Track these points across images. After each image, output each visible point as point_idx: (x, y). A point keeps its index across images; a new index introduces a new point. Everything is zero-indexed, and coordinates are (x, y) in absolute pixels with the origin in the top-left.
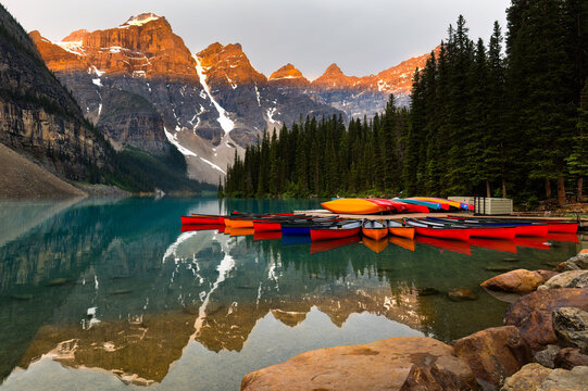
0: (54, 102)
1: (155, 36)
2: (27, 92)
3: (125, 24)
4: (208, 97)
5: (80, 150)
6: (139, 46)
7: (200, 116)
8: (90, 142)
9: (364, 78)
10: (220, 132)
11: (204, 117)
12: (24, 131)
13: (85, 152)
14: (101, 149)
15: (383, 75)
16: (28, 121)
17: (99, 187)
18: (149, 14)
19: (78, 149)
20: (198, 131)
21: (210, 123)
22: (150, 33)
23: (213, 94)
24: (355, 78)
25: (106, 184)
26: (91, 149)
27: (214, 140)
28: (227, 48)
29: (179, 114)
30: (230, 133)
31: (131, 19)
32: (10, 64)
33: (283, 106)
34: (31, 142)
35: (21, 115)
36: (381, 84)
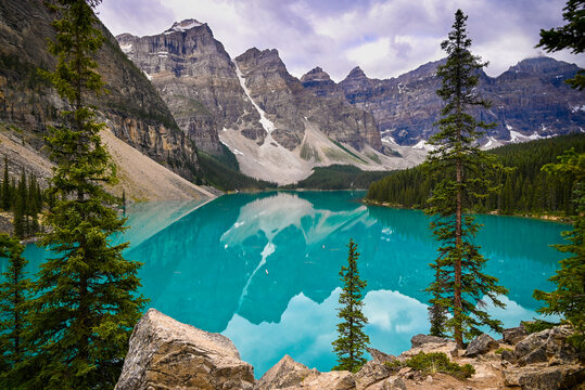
1: (199, 43)
2: (149, 110)
3: (170, 30)
4: (249, 100)
5: (186, 157)
6: (184, 51)
7: (244, 118)
9: (386, 81)
10: (263, 132)
11: (247, 119)
12: (151, 143)
15: (404, 77)
16: (152, 135)
18: (191, 20)
19: (184, 156)
20: (243, 132)
21: (254, 124)
22: (194, 38)
23: (253, 97)
24: (377, 81)
26: (191, 155)
27: (258, 140)
28: (264, 53)
29: (225, 116)
30: (272, 134)
31: (175, 24)
32: (136, 87)
34: (156, 152)
35: (147, 130)
36: (401, 86)
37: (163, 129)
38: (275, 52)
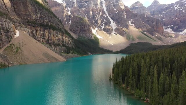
0: (55, 26)
2: (46, 23)
4: (107, 16)
5: (64, 42)
7: (104, 23)
8: (67, 39)
9: (168, 5)
12: (46, 37)
13: (65, 43)
14: (70, 41)
15: (177, 3)
16: (47, 33)
17: (70, 54)
19: (63, 42)
20: (103, 29)
21: (108, 26)
23: (109, 15)
24: (165, 5)
25: (72, 53)
26: (67, 41)
27: (109, 32)
29: (97, 23)
30: (115, 29)
32: (40, 14)
34: (48, 41)
35: (45, 32)
36: (176, 7)
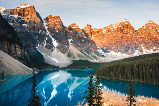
1: (30, 12)
2: (12, 39)
3: (19, 7)
4: (48, 34)
6: (24, 15)
8: (27, 54)
9: (99, 29)
10: (53, 46)
11: (47, 41)
12: (12, 51)
15: (105, 28)
16: (13, 48)
20: (45, 46)
21: (50, 44)
22: (28, 11)
23: (50, 33)
24: (96, 29)
27: (51, 50)
28: (54, 17)
29: (39, 40)
30: (57, 47)
31: (21, 5)
32: (7, 30)
33: (74, 38)
34: (14, 55)
35: (11, 46)
36: (104, 31)
37: (17, 46)
38: (59, 17)
